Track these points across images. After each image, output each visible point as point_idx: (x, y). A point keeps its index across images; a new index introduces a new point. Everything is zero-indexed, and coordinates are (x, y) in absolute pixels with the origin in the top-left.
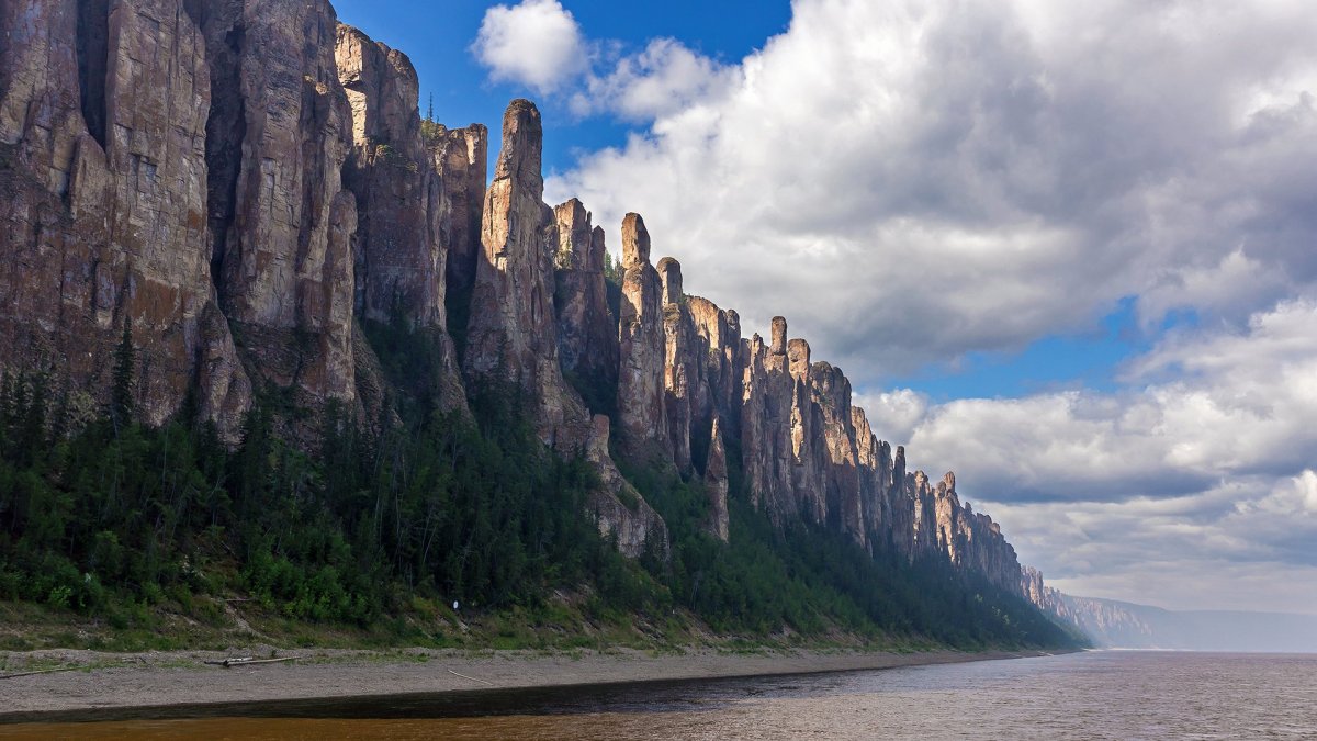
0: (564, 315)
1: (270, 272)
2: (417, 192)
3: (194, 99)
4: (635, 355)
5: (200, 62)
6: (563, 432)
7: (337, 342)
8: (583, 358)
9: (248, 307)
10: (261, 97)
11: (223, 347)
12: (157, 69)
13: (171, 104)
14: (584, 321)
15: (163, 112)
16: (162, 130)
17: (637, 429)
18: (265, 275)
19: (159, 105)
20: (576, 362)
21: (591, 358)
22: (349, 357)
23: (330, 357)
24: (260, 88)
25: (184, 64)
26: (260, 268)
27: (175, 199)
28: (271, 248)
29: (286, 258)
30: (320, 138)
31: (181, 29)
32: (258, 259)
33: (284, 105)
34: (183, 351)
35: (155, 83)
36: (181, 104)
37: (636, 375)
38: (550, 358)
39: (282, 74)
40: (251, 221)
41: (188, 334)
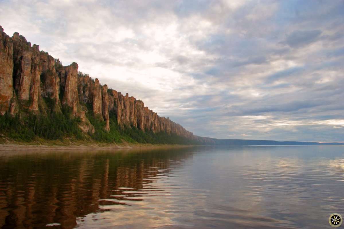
0: (85, 94)
1: (25, 92)
2: (53, 78)
3: (10, 69)
4: (95, 101)
5: (11, 64)
6: (77, 114)
7: (35, 102)
8: (88, 101)
9: (21, 97)
10: (24, 67)
11: (14, 104)
12: (4, 65)
13: (6, 70)
14: (89, 95)
15: (5, 71)
16: (5, 74)
17: (96, 112)
18: (24, 93)
19: (4, 70)
20: (87, 101)
21: (90, 101)
22: (37, 104)
23: (34, 104)
24: (24, 65)
25: (9, 64)
26: (23, 92)
27: (7, 83)
28: (25, 88)
29: (28, 90)
30: (35, 72)
31: (8, 59)
32: (23, 90)
33: (28, 68)
34: (8, 105)
35: (4, 67)
36: (8, 70)
37: (96, 104)
38: (75, 102)
39: (28, 63)
40: (22, 85)
41: (9, 102)
